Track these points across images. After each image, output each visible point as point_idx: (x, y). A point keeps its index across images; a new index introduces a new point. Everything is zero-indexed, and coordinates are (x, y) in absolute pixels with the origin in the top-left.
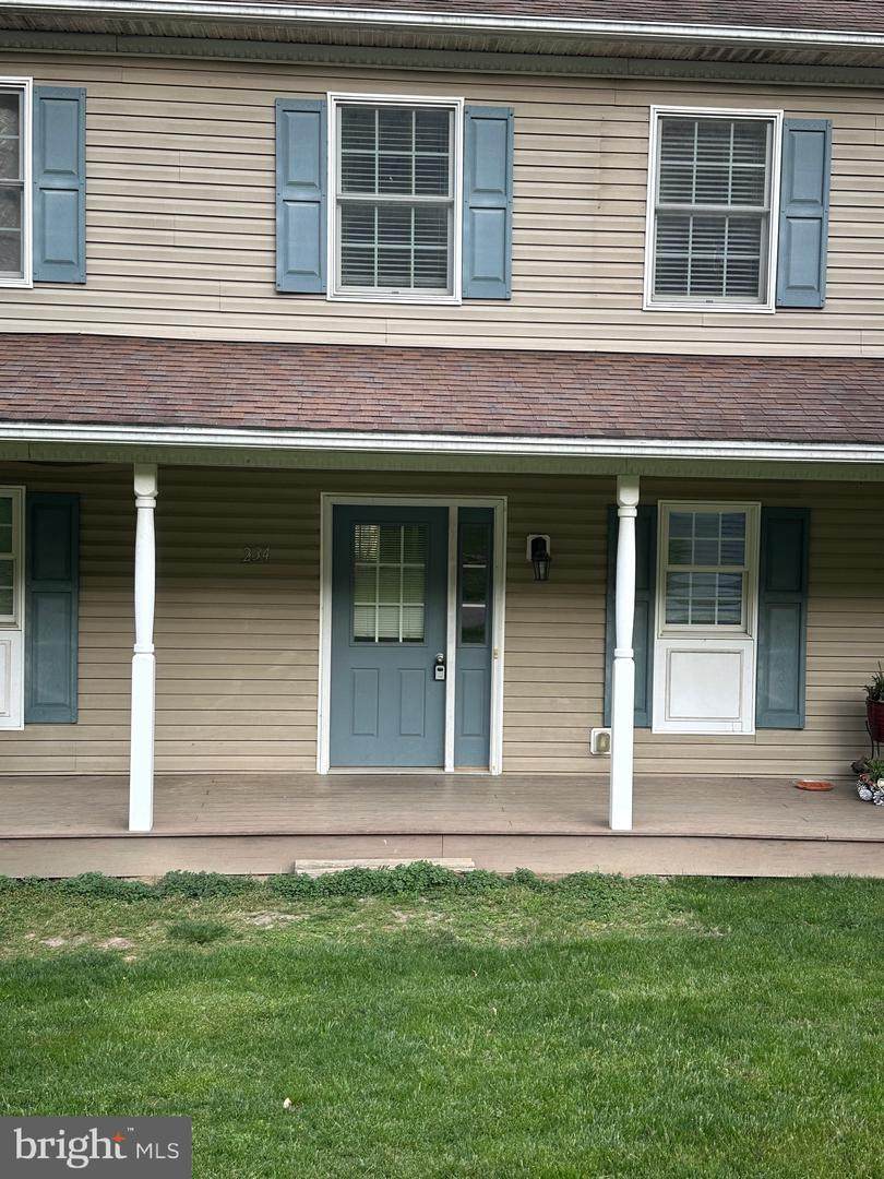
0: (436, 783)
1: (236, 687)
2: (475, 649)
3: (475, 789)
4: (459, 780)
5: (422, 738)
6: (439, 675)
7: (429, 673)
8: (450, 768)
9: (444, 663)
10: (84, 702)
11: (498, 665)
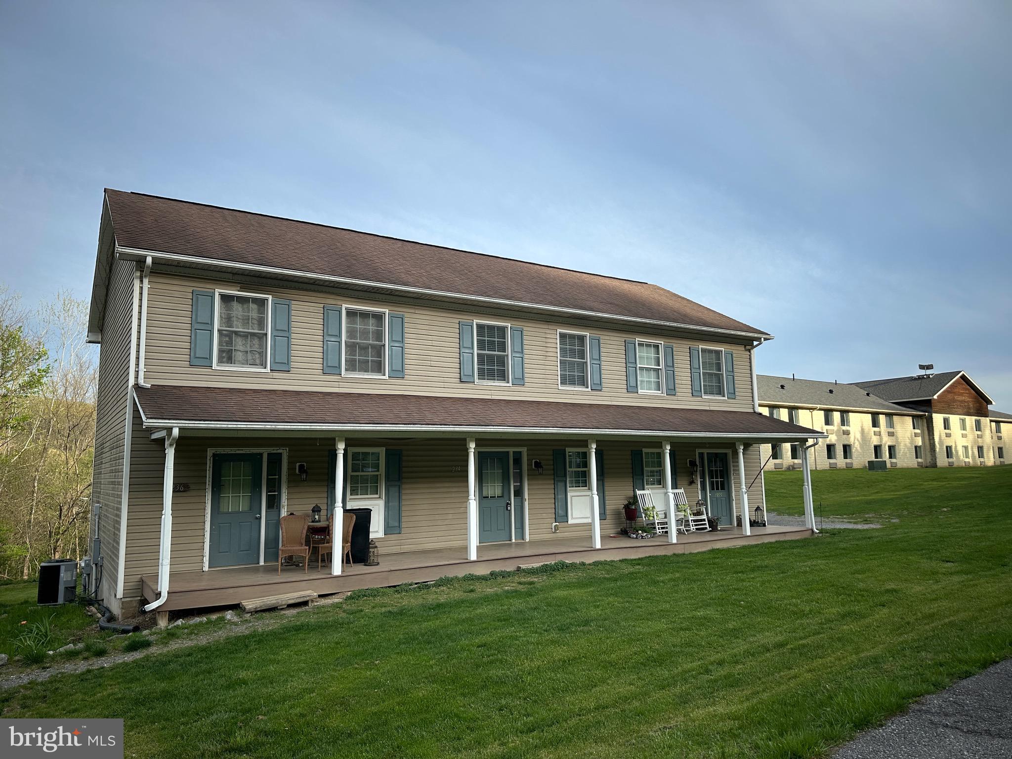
0: (510, 545)
1: (450, 516)
2: (519, 498)
3: (521, 545)
4: (517, 544)
5: (503, 531)
6: (509, 508)
7: (505, 509)
8: (514, 541)
9: (510, 504)
10: (403, 525)
11: (526, 503)
